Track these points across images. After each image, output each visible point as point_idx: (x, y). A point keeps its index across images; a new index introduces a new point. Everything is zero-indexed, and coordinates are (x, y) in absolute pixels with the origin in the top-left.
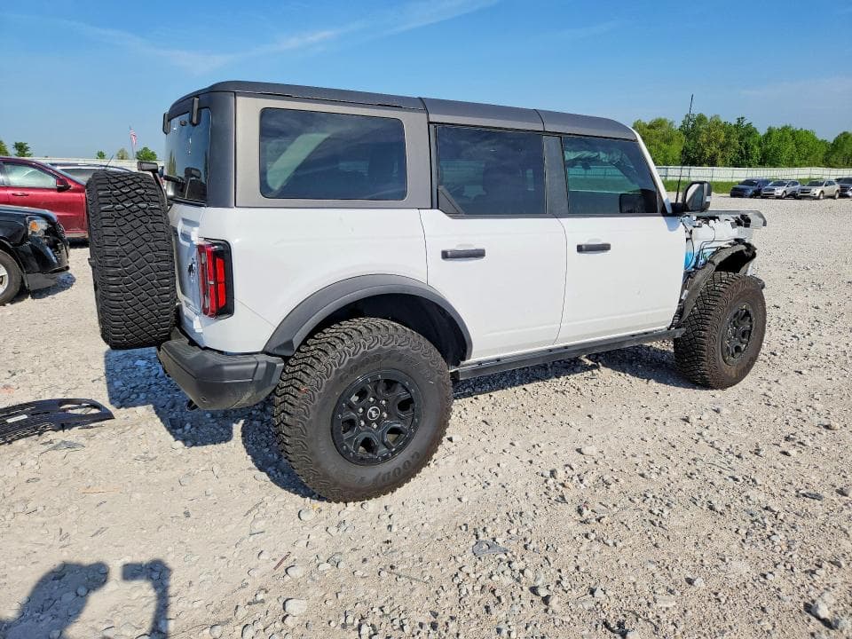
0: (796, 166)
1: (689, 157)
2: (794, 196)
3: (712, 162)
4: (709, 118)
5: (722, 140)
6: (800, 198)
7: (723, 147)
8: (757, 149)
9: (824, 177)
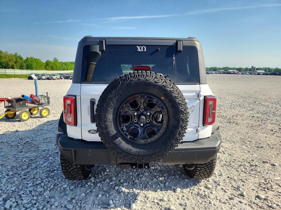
0: (38, 70)
1: (3, 66)
2: (48, 79)
3: (13, 68)
4: (4, 52)
5: (14, 60)
6: (50, 79)
7: (15, 63)
8: (24, 64)
9: (47, 73)
